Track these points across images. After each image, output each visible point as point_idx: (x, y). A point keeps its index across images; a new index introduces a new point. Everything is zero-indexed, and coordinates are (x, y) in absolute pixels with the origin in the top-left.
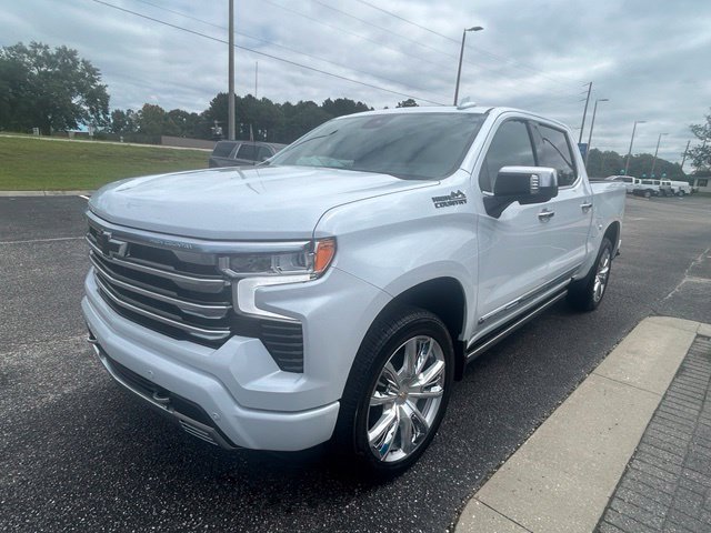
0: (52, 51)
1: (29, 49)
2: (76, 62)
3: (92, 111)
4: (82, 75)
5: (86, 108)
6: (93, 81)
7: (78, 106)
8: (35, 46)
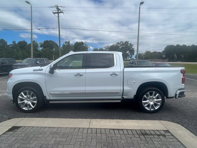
0: (124, 42)
1: (120, 43)
2: (128, 44)
3: (131, 54)
4: (129, 46)
5: (129, 54)
6: (131, 47)
7: (128, 54)
8: (121, 42)
